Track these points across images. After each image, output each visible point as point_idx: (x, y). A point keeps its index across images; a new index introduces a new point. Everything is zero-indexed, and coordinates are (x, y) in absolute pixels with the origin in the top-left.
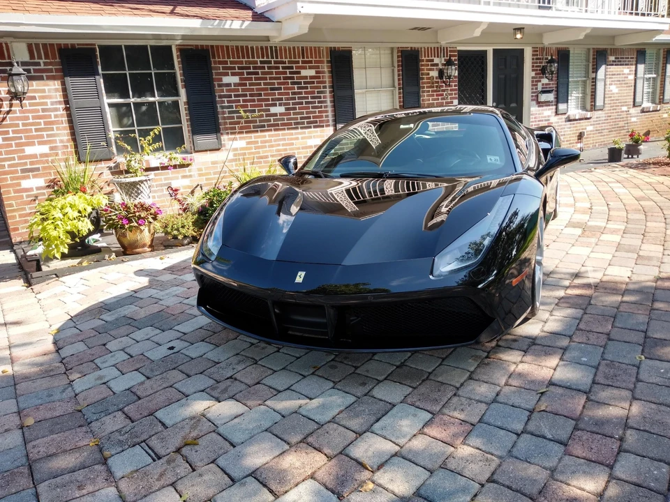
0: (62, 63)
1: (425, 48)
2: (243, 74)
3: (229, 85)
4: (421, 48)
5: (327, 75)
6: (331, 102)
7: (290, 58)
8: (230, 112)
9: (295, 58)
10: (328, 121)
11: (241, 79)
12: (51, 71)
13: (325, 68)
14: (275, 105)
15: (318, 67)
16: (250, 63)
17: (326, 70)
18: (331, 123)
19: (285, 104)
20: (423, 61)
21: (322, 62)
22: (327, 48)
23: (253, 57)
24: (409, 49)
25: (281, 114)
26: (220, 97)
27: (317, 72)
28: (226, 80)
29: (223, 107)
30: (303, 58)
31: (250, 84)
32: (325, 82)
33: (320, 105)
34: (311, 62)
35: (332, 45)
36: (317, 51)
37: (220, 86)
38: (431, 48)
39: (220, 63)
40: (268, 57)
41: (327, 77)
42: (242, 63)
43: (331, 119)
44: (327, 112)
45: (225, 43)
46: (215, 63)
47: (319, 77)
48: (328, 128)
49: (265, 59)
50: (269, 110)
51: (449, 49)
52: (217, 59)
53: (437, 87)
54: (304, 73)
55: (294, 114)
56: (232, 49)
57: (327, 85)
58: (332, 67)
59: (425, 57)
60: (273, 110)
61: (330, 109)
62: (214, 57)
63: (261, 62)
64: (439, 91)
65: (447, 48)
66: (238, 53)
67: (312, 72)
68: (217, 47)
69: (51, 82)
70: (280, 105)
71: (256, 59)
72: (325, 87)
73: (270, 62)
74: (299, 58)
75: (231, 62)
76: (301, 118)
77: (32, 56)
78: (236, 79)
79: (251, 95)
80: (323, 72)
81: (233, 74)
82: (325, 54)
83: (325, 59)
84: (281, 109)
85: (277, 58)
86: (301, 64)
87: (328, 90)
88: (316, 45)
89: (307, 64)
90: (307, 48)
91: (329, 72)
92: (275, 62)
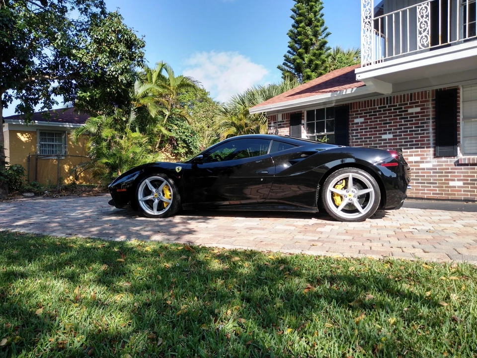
0: (290, 121)
2: (367, 116)
3: (358, 123)
5: (431, 110)
6: (433, 129)
7: (401, 101)
8: (356, 139)
9: (404, 102)
10: (429, 144)
11: (365, 119)
12: (287, 124)
13: (430, 105)
14: (386, 133)
15: (424, 105)
16: (372, 109)
17: (430, 106)
18: (431, 145)
19: (393, 133)
21: (428, 101)
22: (433, 91)
23: (374, 105)
25: (389, 139)
26: (352, 130)
27: (421, 109)
28: (356, 121)
29: (352, 136)
30: (411, 100)
31: (370, 122)
32: (429, 115)
33: (422, 132)
34: (418, 102)
35: (438, 87)
36: (424, 94)
37: (352, 124)
39: (354, 112)
40: (384, 104)
41: (431, 112)
42: (367, 110)
43: (432, 142)
44: (428, 137)
45: (358, 101)
46: (352, 112)
47: (424, 112)
48: (429, 149)
49: (382, 105)
50: (381, 137)
52: (353, 110)
54: (410, 111)
55: (399, 139)
56: (362, 103)
57: (431, 117)
58: (436, 104)
60: (384, 137)
61: (431, 135)
62: (351, 109)
63: (379, 108)
66: (365, 105)
67: (418, 109)
68: (354, 103)
69: (286, 128)
70: (390, 133)
71: (376, 106)
72: (429, 119)
73: (385, 107)
74: (408, 100)
75: (361, 111)
76: (405, 142)
77: (283, 119)
78: (362, 120)
79: (370, 128)
80: (428, 108)
81: (361, 117)
82: (431, 95)
83: (431, 99)
84: (391, 136)
85: (391, 103)
86: (408, 105)
87: (431, 121)
88: (423, 90)
89: (414, 104)
90: (415, 94)
91: (433, 108)
92: (389, 107)
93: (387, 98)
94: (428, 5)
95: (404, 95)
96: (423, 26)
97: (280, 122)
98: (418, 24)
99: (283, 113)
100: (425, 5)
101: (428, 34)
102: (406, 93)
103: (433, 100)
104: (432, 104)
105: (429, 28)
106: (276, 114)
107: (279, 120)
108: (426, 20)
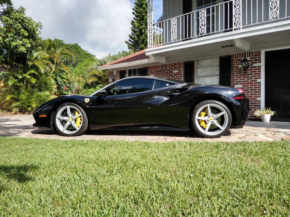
0: (120, 75)
1: (235, 54)
2: (155, 74)
4: (233, 55)
5: (183, 72)
7: (170, 67)
9: (171, 67)
13: (182, 69)
15: (180, 69)
16: (158, 70)
17: (182, 70)
20: (234, 60)
21: (181, 67)
22: (183, 62)
23: (159, 68)
24: (225, 56)
27: (179, 71)
30: (174, 66)
32: (182, 74)
34: (177, 68)
35: (186, 60)
36: (180, 64)
38: (240, 54)
39: (150, 71)
41: (182, 73)
42: (155, 70)
45: (151, 65)
46: (148, 71)
47: (180, 73)
51: (254, 52)
53: (243, 73)
54: (174, 72)
57: (182, 75)
58: (185, 69)
59: (235, 58)
63: (161, 70)
64: (245, 75)
65: (252, 52)
66: (154, 68)
67: (177, 71)
68: (149, 67)
72: (181, 76)
73: (163, 69)
74: (173, 67)
75: (153, 71)
80: (181, 71)
81: (153, 74)
82: (182, 64)
83: (182, 66)
85: (166, 68)
86: (173, 69)
87: (183, 77)
88: (179, 61)
89: (176, 68)
90: (176, 63)
91: (184, 70)
92: (165, 69)
93: (164, 65)
94: (176, 19)
95: (171, 64)
96: (173, 30)
97: (115, 75)
98: (172, 28)
99: (116, 70)
100: (175, 19)
101: (176, 34)
102: (172, 62)
103: (183, 67)
104: (183, 69)
105: (176, 31)
106: (113, 71)
107: (114, 74)
108: (175, 27)
